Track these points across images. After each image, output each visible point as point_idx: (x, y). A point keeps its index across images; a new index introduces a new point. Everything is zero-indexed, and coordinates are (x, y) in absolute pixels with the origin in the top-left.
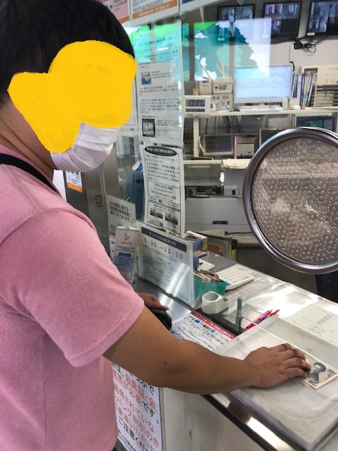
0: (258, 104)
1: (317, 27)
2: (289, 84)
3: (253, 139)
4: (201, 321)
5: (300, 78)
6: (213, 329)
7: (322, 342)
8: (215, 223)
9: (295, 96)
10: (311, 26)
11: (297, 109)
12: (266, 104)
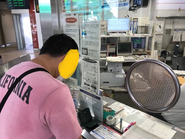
0: (116, 32)
1: (137, 3)
2: (128, 25)
3: (115, 46)
4: (106, 128)
5: (132, 23)
6: (112, 131)
7: (155, 136)
8: (104, 82)
9: (130, 29)
10: (135, 3)
11: (131, 35)
12: (119, 32)
